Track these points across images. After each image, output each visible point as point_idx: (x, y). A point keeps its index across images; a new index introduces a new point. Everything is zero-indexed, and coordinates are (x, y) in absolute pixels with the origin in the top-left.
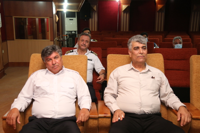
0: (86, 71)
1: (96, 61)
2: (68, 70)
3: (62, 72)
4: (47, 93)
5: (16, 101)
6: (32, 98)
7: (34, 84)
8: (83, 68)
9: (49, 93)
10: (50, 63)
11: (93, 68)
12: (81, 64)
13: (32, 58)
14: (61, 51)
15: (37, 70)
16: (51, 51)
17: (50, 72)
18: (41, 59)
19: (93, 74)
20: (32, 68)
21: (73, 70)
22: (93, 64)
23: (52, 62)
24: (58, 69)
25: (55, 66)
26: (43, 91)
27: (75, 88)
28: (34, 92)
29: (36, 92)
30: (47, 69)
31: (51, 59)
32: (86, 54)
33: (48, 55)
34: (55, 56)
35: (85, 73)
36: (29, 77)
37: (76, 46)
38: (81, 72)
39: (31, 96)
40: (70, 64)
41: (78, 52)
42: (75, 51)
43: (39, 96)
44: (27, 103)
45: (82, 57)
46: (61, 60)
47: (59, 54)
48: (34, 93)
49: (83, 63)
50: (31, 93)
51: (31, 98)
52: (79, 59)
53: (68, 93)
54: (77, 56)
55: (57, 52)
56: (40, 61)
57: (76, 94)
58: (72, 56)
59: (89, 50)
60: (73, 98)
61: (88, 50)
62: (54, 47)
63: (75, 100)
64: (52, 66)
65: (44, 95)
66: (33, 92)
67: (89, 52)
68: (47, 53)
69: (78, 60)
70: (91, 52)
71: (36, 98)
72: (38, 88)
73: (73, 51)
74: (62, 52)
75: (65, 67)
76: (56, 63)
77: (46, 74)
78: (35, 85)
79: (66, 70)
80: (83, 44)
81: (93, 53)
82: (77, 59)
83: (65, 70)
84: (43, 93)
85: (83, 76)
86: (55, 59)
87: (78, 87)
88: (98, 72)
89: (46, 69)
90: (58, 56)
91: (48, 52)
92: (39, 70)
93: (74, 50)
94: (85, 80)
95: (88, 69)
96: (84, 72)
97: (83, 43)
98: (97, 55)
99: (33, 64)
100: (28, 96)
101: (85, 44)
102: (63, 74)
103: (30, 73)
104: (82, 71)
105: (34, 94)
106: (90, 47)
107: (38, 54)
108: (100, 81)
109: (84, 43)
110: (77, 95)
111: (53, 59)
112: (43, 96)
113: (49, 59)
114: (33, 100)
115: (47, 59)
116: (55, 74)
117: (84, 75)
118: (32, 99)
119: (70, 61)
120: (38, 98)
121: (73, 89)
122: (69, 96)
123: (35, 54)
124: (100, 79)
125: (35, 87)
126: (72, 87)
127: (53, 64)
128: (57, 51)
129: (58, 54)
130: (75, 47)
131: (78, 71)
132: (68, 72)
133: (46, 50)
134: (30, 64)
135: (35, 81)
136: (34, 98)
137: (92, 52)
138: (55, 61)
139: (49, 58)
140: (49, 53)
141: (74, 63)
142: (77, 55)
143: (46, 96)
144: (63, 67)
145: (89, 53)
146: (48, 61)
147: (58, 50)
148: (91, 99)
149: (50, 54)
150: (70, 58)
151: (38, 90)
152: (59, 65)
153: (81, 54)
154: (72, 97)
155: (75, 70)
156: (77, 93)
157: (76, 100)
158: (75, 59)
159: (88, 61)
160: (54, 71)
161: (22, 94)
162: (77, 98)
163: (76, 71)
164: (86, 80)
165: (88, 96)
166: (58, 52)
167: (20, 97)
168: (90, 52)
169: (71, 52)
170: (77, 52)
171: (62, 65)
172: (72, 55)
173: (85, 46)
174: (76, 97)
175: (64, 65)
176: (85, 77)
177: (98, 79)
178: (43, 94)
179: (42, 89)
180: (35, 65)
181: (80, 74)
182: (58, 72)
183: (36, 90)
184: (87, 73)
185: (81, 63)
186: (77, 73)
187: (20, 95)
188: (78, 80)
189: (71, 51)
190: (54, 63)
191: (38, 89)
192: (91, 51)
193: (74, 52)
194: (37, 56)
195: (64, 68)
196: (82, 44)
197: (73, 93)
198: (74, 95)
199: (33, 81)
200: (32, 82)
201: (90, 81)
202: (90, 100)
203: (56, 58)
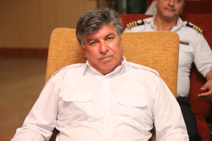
0: (175, 69)
1: (199, 46)
2: (132, 67)
3: (121, 70)
4: (86, 117)
5: (20, 133)
6: (53, 126)
7: (58, 95)
8: (168, 61)
9: (90, 117)
10: (95, 49)
11: (191, 63)
12: (165, 52)
13: (54, 38)
14: (122, 22)
15: (65, 66)
16: (100, 22)
17: (95, 70)
18: (75, 39)
19: (190, 76)
20: (53, 59)
21: (146, 65)
22: (192, 53)
23: (100, 48)
24: (111, 63)
25: (106, 56)
26: (78, 113)
27: (149, 108)
28: (58, 114)
29: (62, 114)
30: (87, 63)
31: (97, 41)
32: (174, 28)
33: (91, 32)
34: (107, 34)
35: (172, 73)
36: (47, 81)
37: (151, 10)
38: (164, 72)
39: (51, 124)
40: (139, 53)
41: (156, 24)
42: (149, 23)
43: (69, 124)
44: (42, 137)
45: (166, 36)
46: (119, 44)
47: (116, 29)
48: (57, 116)
49: (169, 49)
50: (53, 115)
51: (51, 127)
52: (159, 40)
53: (134, 119)
54: (154, 33)
55: (112, 26)
56: (71, 45)
57: (152, 122)
58: (142, 35)
59: (183, 20)
60: (144, 131)
61: (180, 21)
62: (107, 13)
63: (148, 135)
64: (100, 56)
65: (81, 122)
66: (56, 113)
67: (182, 26)
68: (89, 26)
69: (156, 42)
70: (188, 25)
71: (63, 127)
72: (67, 104)
73: (143, 23)
74: (122, 24)
75: (127, 60)
76: (108, 51)
77: (84, 74)
78: (61, 99)
79: (129, 66)
80: (169, 5)
81: (192, 27)
82: (154, 40)
83: (127, 65)
84: (78, 116)
85: (168, 81)
86: (106, 41)
87: (156, 106)
88: (204, 74)
89: (85, 62)
90: (115, 35)
91: (92, 24)
92: (68, 65)
93: (146, 20)
94: (174, 90)
95: (179, 64)
96: (171, 70)
97: (170, 2)
98: (201, 31)
99: (55, 51)
100: (45, 122)
101: (173, 6)
102: (121, 74)
103: (49, 70)
104: (166, 70)
105: (58, 118)
106: (184, 12)
107: (67, 29)
108: (207, 94)
109: (171, 4)
110: (154, 124)
111: (102, 41)
112: (77, 122)
113: (93, 41)
114: (56, 132)
115: (88, 41)
116: (104, 74)
117: (170, 78)
118: (53, 129)
119: (139, 47)
120: (67, 127)
121: (145, 111)
122: (137, 125)
123: (60, 28)
124: (207, 90)
125: (61, 103)
126: (143, 106)
127: (101, 53)
128: (112, 23)
129: (114, 31)
130: (148, 12)
131: (156, 70)
132: (135, 70)
133: (88, 20)
134: (49, 52)
135: (60, 89)
136: (57, 128)
137: (191, 24)
138: (106, 46)
139: (93, 38)
140: (94, 26)
141: (148, 51)
142: (153, 31)
143: (85, 123)
144: (123, 59)
145: (183, 28)
146: (91, 44)
147: (115, 21)
148: (188, 136)
149: (96, 29)
150: (139, 37)
151: (67, 111)
152: (115, 56)
153: (163, 29)
154: (143, 128)
155: (149, 65)
156: (154, 120)
157: (150, 135)
158: (150, 41)
159: (181, 46)
160: (103, 67)
161: (33, 117)
162: (153, 131)
163: (153, 68)
164: (176, 90)
165: (180, 128)
166: (115, 25)
167: (29, 125)
168: (185, 25)
169: (138, 24)
170: (152, 24)
171: (121, 55)
172: (143, 32)
173: (174, 10)
174: (151, 128)
175: (125, 56)
176: (172, 84)
177: (203, 88)
178: (79, 119)
179: (77, 108)
180: (61, 55)
181: (161, 76)
182: (113, 70)
183: (62, 110)
184: (177, 74)
185: (165, 50)
186: (153, 74)
187: (28, 120)
188: (157, 89)
189: (140, 22)
190: (104, 49)
191: (67, 108)
192: (186, 23)
193: (146, 24)
194: (65, 33)
195: (125, 62)
196: (167, 6)
197: (145, 119)
198: (146, 123)
199: (56, 90)
200: (54, 92)
201: (182, 94)
202: (186, 138)
203: (110, 38)
